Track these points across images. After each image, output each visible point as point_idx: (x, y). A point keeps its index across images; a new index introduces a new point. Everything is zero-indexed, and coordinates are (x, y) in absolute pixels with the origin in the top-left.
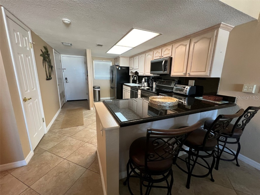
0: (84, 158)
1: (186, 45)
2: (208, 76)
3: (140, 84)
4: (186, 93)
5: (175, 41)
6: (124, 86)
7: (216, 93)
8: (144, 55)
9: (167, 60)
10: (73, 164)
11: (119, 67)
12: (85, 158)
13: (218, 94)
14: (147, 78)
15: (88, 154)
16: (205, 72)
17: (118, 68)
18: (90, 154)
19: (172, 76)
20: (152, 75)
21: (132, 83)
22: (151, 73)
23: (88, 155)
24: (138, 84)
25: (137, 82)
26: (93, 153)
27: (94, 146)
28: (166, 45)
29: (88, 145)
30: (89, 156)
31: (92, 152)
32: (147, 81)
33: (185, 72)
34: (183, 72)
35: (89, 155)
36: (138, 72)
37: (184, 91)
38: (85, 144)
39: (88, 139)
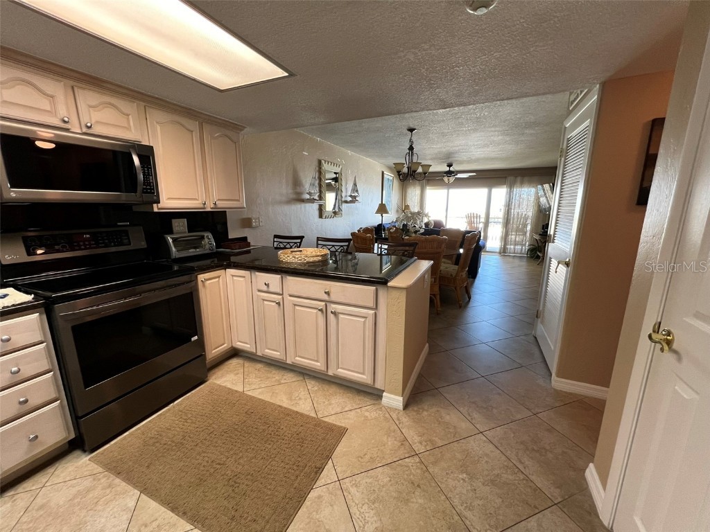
0: (438, 411)
10: (461, 409)
12: (434, 409)
15: (425, 413)
16: (239, 200)
18: (421, 411)
23: (427, 411)
26: (415, 409)
27: (400, 426)
29: (417, 439)
30: (426, 408)
31: (414, 414)
34: (197, 199)
35: (424, 410)
38: (423, 448)
39: (407, 466)
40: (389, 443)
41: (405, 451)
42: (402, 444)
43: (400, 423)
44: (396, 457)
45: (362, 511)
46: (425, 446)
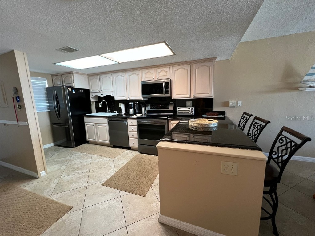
1: (187, 69)
2: (212, 97)
3: (116, 112)
4: (192, 114)
5: (174, 63)
6: (85, 118)
7: (212, 110)
8: (123, 74)
9: (168, 83)
11: (73, 89)
13: (213, 111)
14: (132, 103)
16: (209, 93)
17: (72, 91)
19: (173, 98)
20: (143, 99)
21: (96, 112)
22: (142, 97)
24: (109, 112)
25: (108, 111)
27: (146, 219)
28: (161, 66)
29: (136, 227)
32: (132, 106)
33: (189, 94)
34: (187, 94)
36: (113, 96)
37: (190, 112)
38: (130, 230)
39: (120, 221)
40: (135, 213)
41: (129, 220)
42: (133, 219)
43: (148, 219)
44: (126, 216)
45: (107, 204)
46: (130, 232)
